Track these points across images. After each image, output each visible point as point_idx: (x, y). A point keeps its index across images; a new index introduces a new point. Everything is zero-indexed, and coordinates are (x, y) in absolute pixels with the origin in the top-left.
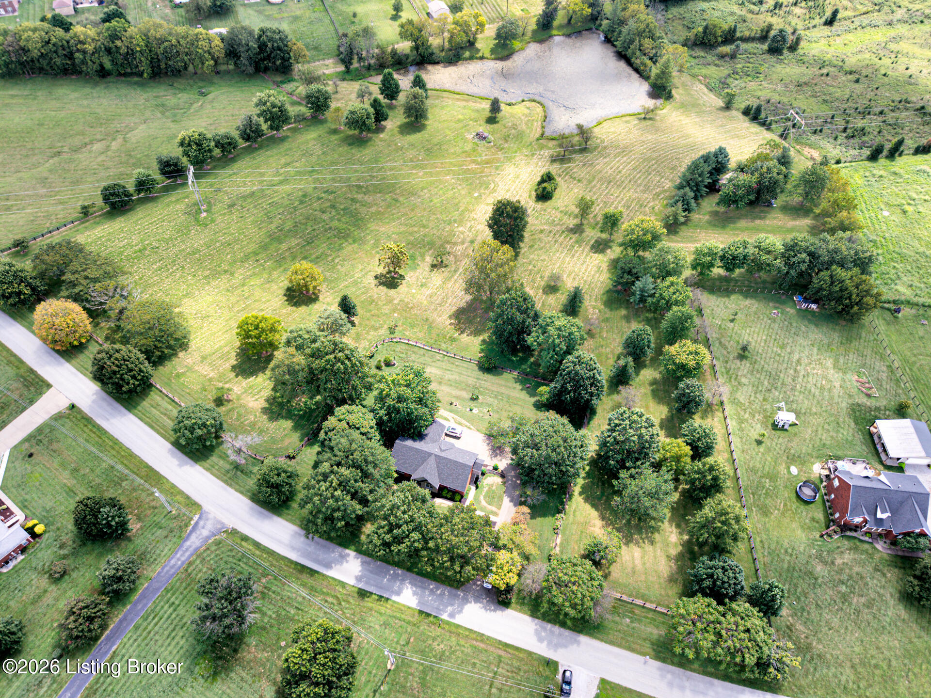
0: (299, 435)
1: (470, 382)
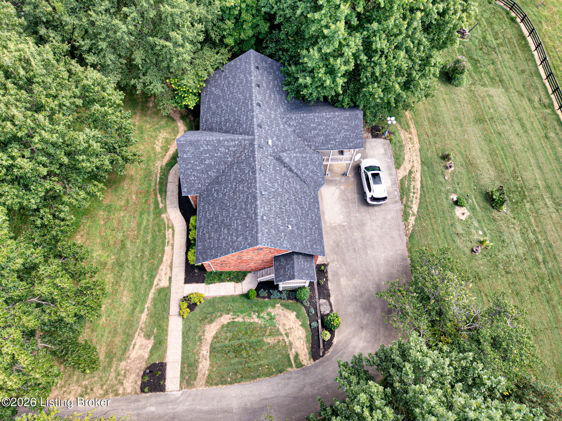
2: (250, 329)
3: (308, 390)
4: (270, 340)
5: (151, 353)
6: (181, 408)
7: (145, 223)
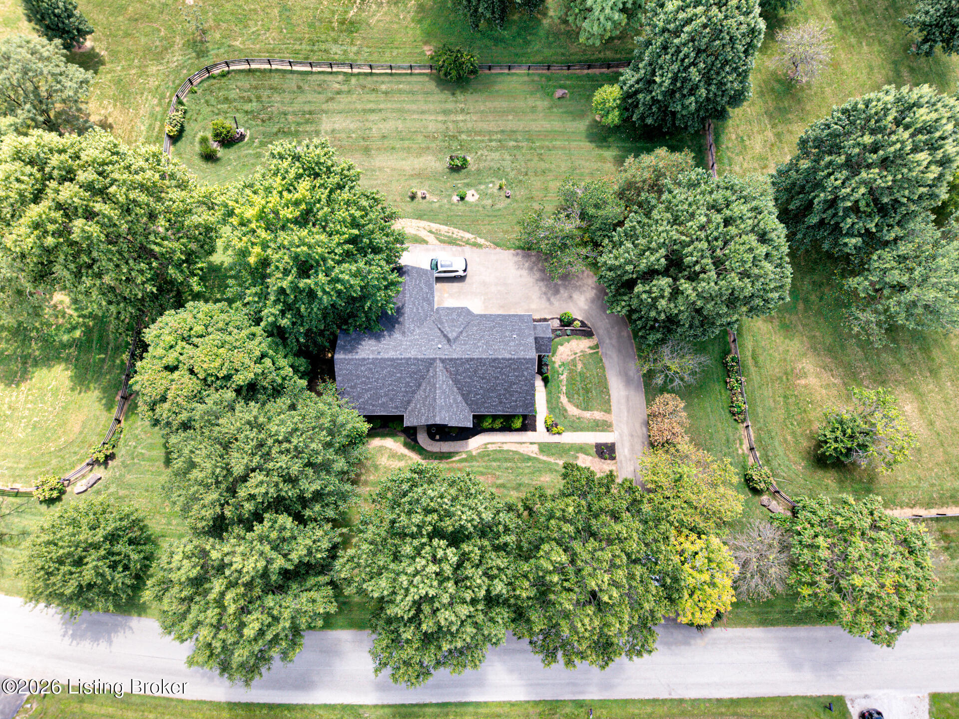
0: (97, 393)
1: (432, 127)
2: (571, 381)
3: (614, 341)
4: (579, 367)
5: (588, 454)
6: (626, 431)
7: (481, 469)
